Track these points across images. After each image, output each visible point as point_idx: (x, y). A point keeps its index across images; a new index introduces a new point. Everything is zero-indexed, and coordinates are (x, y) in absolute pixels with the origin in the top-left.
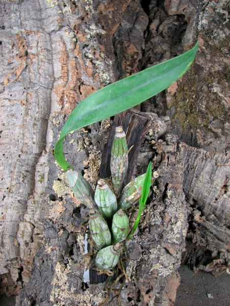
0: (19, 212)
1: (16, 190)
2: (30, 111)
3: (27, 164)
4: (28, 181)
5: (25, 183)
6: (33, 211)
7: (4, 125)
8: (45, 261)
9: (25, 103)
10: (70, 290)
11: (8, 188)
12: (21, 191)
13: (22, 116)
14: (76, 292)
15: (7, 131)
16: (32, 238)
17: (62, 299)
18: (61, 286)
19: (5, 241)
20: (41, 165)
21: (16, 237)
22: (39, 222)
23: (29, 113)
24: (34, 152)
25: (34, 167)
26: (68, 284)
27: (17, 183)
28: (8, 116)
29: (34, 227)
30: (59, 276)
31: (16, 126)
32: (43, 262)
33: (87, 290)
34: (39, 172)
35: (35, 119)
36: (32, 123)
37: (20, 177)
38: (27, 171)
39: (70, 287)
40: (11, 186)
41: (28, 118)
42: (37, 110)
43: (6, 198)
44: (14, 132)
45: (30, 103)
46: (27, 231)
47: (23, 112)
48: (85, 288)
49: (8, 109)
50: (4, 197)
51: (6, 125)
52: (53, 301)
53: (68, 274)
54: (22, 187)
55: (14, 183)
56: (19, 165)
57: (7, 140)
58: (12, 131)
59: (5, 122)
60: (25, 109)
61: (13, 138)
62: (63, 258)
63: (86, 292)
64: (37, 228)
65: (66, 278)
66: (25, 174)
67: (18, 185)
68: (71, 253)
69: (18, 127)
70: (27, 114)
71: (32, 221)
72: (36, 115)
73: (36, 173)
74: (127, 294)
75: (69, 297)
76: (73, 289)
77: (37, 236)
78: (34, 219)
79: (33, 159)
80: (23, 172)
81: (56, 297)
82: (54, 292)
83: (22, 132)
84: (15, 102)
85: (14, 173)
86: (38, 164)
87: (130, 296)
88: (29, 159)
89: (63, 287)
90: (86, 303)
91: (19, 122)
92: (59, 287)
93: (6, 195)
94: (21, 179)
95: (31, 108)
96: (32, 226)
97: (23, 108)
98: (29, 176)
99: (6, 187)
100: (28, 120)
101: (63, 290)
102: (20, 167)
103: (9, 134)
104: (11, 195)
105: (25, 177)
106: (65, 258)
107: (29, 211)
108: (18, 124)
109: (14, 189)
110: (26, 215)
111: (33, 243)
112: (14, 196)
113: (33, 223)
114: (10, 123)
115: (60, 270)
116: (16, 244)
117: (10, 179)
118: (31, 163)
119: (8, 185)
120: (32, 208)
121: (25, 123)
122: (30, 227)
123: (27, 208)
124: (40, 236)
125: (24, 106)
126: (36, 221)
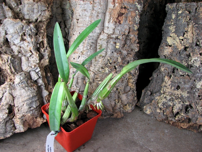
0: (87, 66)
1: (86, 53)
2: (95, 8)
3: (93, 39)
4: (93, 49)
5: (91, 50)
6: (95, 65)
7: (80, 16)
8: (159, 75)
9: (92, 3)
10: (171, 89)
11: (81, 52)
12: (88, 54)
13: (90, 11)
14: (174, 90)
15: (81, 19)
16: (94, 80)
17: (167, 92)
18: (167, 86)
19: (79, 81)
20: (101, 40)
21: (85, 79)
22: (98, 72)
23: (95, 9)
24: (97, 32)
25: (96, 41)
26: (170, 85)
27: (86, 49)
28: (82, 10)
29: (95, 74)
30: (166, 82)
31: (87, 17)
32: (158, 75)
33: (179, 89)
34: (99, 43)
35: (98, 13)
36: (96, 15)
37: (88, 46)
38: (93, 43)
39: (172, 87)
40: (83, 51)
41: (94, 12)
42: (99, 7)
43: (80, 57)
44: (86, 20)
45: (95, 3)
46: (91, 76)
47: (91, 8)
48: (178, 88)
49: (83, 6)
50: (79, 57)
51: (81, 15)
52: (162, 92)
53: (171, 81)
54: (89, 51)
55: (85, 49)
56: (88, 39)
57: (82, 25)
58: (85, 19)
59: (81, 14)
60: (92, 7)
61: (85, 23)
62: (169, 74)
63: (179, 90)
64: (97, 75)
65: (170, 83)
66: (91, 45)
67: (87, 51)
68: (173, 72)
69: (88, 17)
70: (93, 9)
71: (94, 71)
72: (98, 10)
73: (97, 44)
74: (198, 93)
75: (170, 91)
76: (173, 88)
77: (96, 79)
78: (95, 70)
79: (96, 36)
80: (90, 43)
81: (164, 90)
82: (163, 89)
83: (90, 20)
84: (87, 2)
85: (85, 43)
86: (99, 39)
87: (199, 95)
88: (94, 36)
89: (168, 87)
90: (178, 95)
91: (88, 14)
92: (166, 87)
93: (80, 56)
94: (89, 47)
95: (95, 6)
96: (94, 74)
97: (91, 6)
98: (94, 46)
99: (80, 51)
100: (94, 13)
101: (168, 88)
102: (89, 40)
103: (83, 21)
104: (83, 56)
105: (91, 46)
106: (170, 74)
107: (93, 65)
108: (88, 15)
109: (85, 53)
110: (91, 67)
111: (94, 83)
112: (85, 57)
113: (95, 72)
114: (84, 15)
115: (167, 79)
116: (85, 83)
117: (82, 46)
118: (95, 38)
119: (82, 50)
120: (94, 63)
121: (92, 15)
122: (93, 74)
123: (91, 64)
124: (98, 79)
125: (92, 5)
126: (96, 71)
